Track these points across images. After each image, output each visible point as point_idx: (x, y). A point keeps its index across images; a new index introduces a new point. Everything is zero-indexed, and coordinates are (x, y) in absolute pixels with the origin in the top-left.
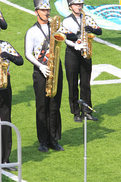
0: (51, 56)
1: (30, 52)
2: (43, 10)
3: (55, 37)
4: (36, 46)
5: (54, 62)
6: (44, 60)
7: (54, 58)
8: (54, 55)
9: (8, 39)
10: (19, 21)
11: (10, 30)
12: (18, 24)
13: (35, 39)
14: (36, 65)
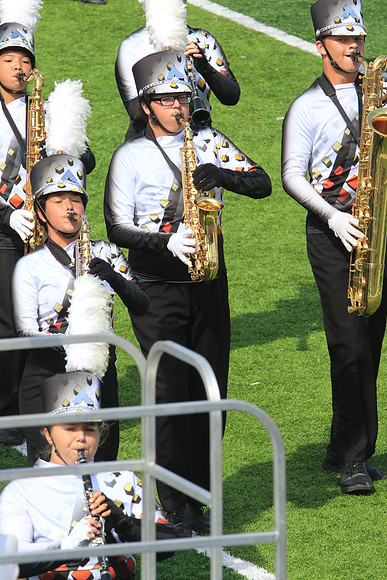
0: (363, 185)
1: (299, 170)
2: (343, 39)
3: (376, 124)
4: (317, 152)
5: (371, 205)
6: (342, 196)
7: (372, 191)
8: (373, 182)
9: (246, 138)
10: (282, 80)
11: (253, 110)
12: (280, 91)
13: (314, 131)
14: (317, 211)
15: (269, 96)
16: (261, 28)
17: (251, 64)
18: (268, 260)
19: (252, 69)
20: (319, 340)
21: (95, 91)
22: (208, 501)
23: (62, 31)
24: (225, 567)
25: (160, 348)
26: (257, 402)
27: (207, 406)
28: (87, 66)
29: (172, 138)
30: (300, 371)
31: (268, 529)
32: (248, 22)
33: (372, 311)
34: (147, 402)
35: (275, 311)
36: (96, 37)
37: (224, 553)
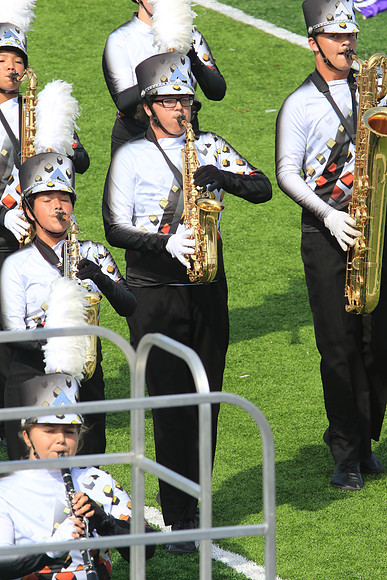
0: (360, 184)
1: (294, 168)
2: (335, 36)
4: (311, 149)
6: (335, 193)
9: (235, 131)
10: (271, 73)
11: (242, 102)
12: (269, 84)
13: (308, 128)
14: (312, 209)
15: (258, 89)
16: (250, 20)
17: (240, 57)
18: (257, 253)
19: (240, 61)
20: (308, 333)
21: (84, 84)
22: (197, 493)
23: (51, 24)
24: (214, 560)
25: (149, 341)
26: (246, 394)
27: (196, 398)
28: (76, 59)
29: (173, 140)
30: (289, 363)
31: (257, 522)
32: (237, 15)
33: (370, 311)
34: (136, 395)
35: (265, 305)
36: (85, 29)
37: (214, 546)
